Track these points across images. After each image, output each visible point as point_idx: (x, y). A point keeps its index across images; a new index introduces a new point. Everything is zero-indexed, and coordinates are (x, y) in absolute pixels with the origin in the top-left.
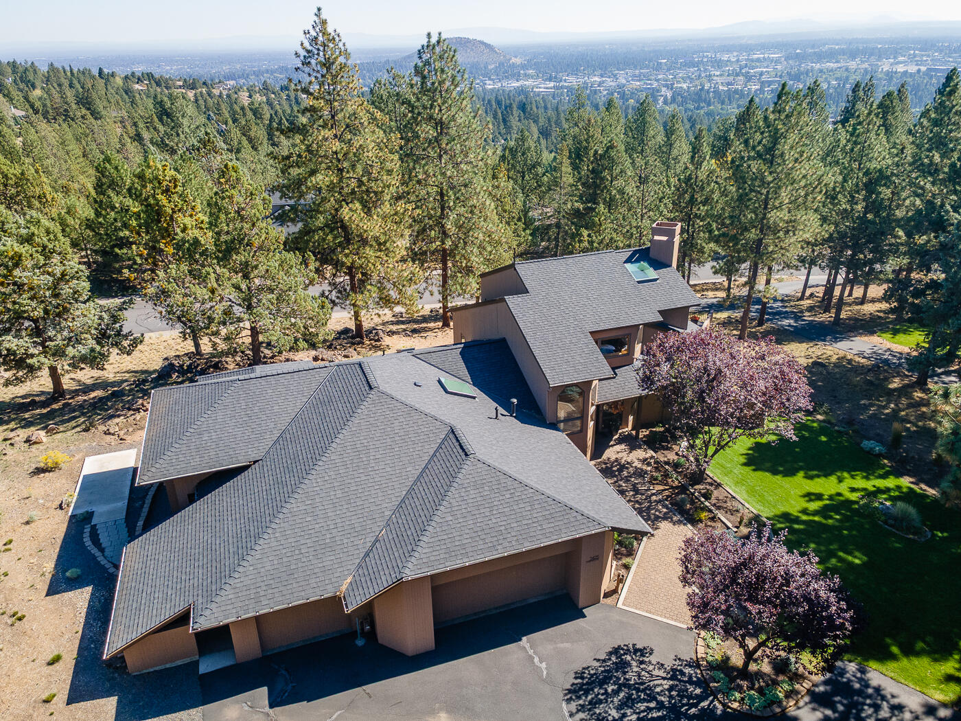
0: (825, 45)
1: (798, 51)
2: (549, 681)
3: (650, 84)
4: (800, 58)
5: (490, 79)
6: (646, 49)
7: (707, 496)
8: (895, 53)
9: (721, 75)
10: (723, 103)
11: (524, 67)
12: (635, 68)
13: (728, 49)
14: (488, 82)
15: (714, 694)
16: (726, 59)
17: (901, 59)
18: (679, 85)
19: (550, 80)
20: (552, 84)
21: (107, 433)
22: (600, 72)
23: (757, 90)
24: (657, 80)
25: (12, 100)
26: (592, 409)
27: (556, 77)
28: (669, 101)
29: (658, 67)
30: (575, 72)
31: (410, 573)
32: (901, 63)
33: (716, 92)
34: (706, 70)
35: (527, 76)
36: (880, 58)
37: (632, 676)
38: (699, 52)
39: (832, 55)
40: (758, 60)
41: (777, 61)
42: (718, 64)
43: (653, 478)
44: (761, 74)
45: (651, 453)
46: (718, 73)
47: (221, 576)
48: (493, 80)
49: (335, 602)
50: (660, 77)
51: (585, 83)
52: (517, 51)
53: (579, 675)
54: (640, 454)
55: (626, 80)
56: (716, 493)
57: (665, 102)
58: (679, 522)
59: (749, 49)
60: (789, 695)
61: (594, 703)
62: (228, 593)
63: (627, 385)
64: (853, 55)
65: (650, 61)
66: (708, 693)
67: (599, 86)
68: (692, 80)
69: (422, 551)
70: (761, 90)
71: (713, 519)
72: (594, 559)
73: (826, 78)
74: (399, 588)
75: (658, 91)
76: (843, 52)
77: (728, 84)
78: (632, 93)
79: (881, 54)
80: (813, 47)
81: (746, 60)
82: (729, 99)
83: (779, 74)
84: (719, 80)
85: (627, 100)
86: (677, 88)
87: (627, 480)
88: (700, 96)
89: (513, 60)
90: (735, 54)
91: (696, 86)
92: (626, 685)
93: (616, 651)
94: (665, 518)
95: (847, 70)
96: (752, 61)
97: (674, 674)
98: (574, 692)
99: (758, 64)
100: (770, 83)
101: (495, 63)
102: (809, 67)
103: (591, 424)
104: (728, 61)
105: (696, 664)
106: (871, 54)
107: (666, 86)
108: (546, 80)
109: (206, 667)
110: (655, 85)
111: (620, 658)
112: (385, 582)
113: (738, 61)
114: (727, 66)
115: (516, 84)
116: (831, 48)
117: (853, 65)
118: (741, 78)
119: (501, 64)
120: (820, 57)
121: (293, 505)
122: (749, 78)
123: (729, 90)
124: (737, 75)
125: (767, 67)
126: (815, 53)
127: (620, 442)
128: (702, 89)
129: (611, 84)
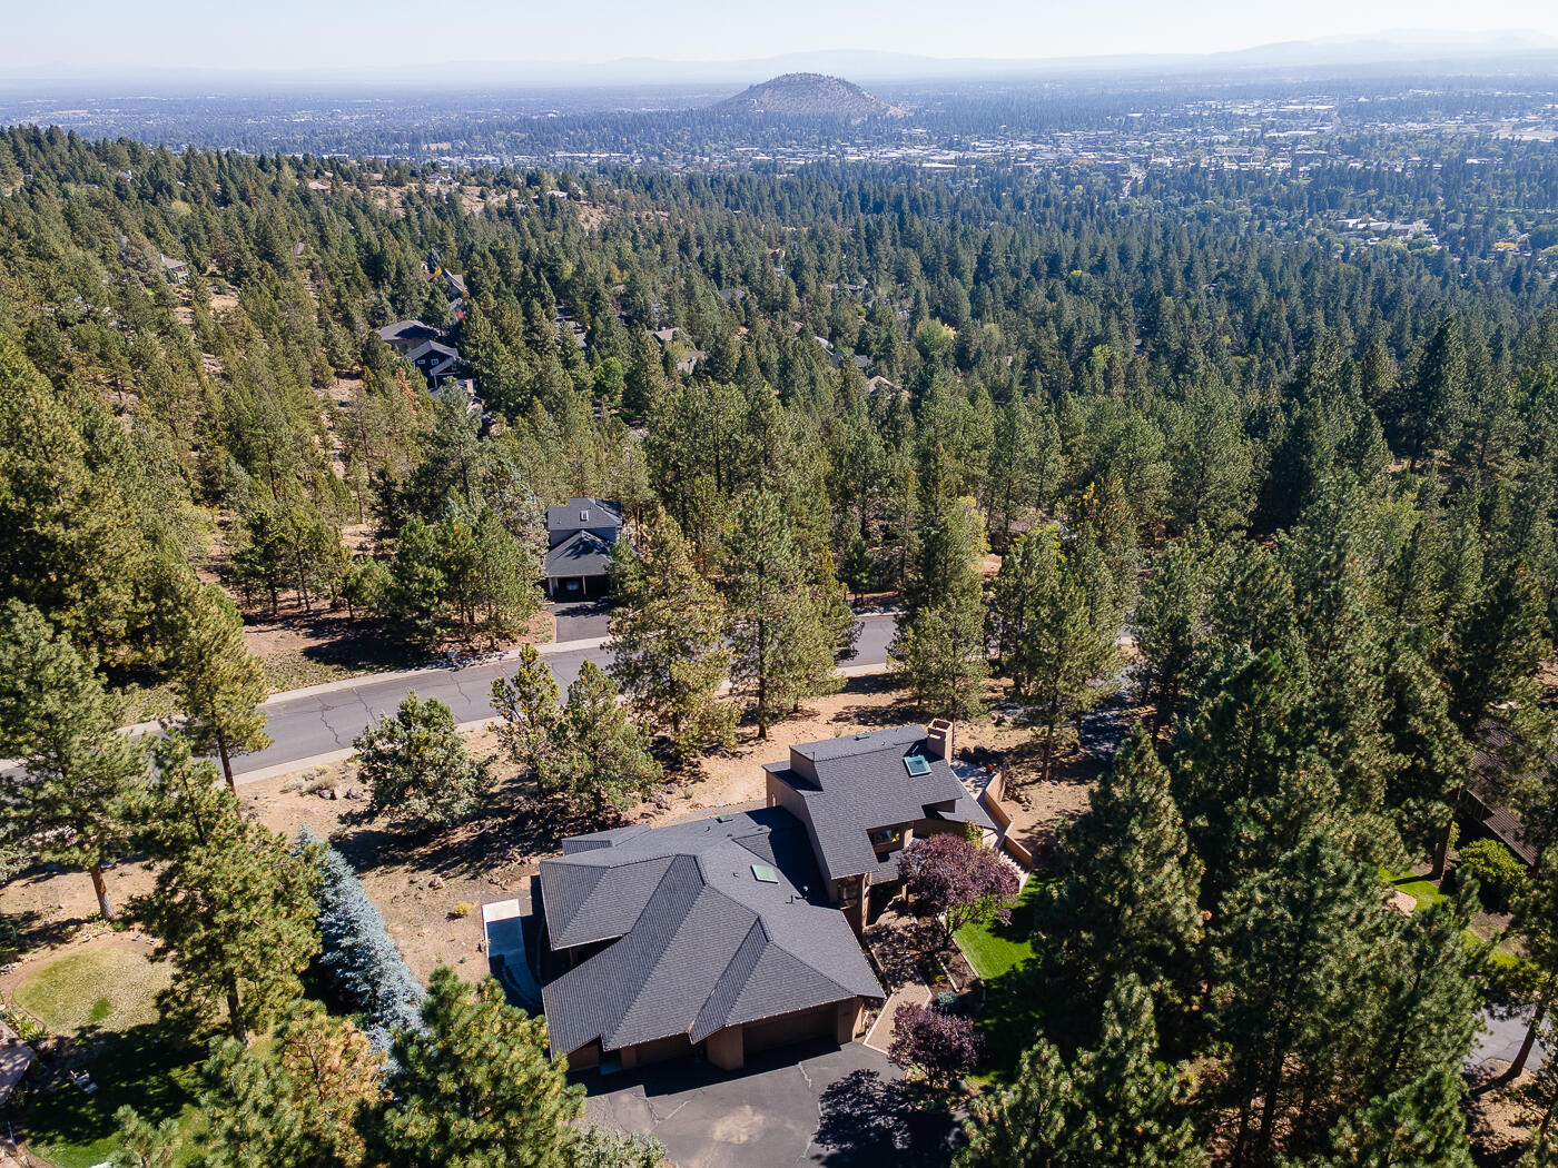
0: (1407, 88)
1: (1362, 99)
2: (812, 1090)
3: (1111, 158)
4: (1363, 112)
5: (853, 144)
6: (1110, 92)
7: (946, 962)
8: (1522, 107)
9: (1229, 143)
10: (1227, 196)
11: (909, 123)
12: (1090, 127)
13: (1244, 94)
14: (849, 150)
15: (909, 1100)
16: (1240, 112)
17: (1531, 118)
18: (1159, 160)
19: (950, 147)
20: (953, 155)
21: (491, 882)
22: (1031, 134)
23: (1286, 170)
24: (1124, 151)
25: (159, 242)
26: (865, 890)
27: (959, 143)
28: (1140, 189)
29: (1128, 126)
30: (990, 133)
31: (729, 1024)
32: (1531, 125)
33: (1219, 173)
34: (1205, 132)
35: (913, 140)
36: (1495, 116)
37: (863, 1090)
38: (1197, 99)
39: (1416, 109)
40: (1294, 115)
41: (1326, 118)
42: (1227, 122)
43: (911, 943)
44: (1296, 141)
45: (914, 920)
46: (1226, 138)
47: (618, 1018)
48: (858, 145)
49: (685, 1036)
50: (1128, 143)
51: (1006, 154)
52: (899, 93)
53: (831, 1087)
54: (905, 921)
55: (1071, 148)
56: (954, 959)
57: (1133, 193)
58: (920, 983)
59: (1280, 93)
60: (953, 1103)
61: (837, 1104)
62: (622, 1028)
63: (888, 872)
64: (1451, 107)
65: (1114, 116)
66: (906, 1099)
67: (1029, 160)
68: (1181, 151)
69: (737, 1007)
70: (1293, 171)
71: (946, 981)
72: (846, 1014)
73: (1403, 151)
74: (724, 1031)
75: (1124, 170)
76: (1436, 103)
77: (1240, 159)
78: (1081, 173)
79: (1499, 108)
80: (1387, 93)
81: (1275, 114)
82: (1239, 188)
83: (1326, 142)
84: (1225, 151)
85: (1072, 187)
86: (1155, 165)
87: (890, 945)
88: (1191, 182)
89: (892, 111)
90: (1257, 103)
91: (1186, 163)
92: (858, 1094)
93: (856, 1074)
94: (911, 979)
95: (1439, 136)
96: (1283, 115)
97: (889, 1089)
98: (826, 1097)
99: (1292, 122)
100: (1309, 159)
101: (863, 114)
102: (1377, 131)
103: (865, 901)
104: (1243, 117)
105: (903, 1083)
106: (1483, 109)
107: (1137, 161)
108: (943, 148)
109: (604, 1071)
110: (1120, 158)
111: (857, 1078)
112: (715, 1027)
113: (1260, 116)
114: (1241, 125)
115: (895, 154)
116: (1417, 96)
117: (1450, 126)
118: (1262, 149)
119: (872, 118)
120: (1398, 111)
121: (656, 972)
122: (1275, 148)
123: (1239, 171)
124: (1256, 143)
125: (1307, 129)
126: (1388, 103)
127: (892, 908)
128: (1195, 169)
129: (1049, 156)
